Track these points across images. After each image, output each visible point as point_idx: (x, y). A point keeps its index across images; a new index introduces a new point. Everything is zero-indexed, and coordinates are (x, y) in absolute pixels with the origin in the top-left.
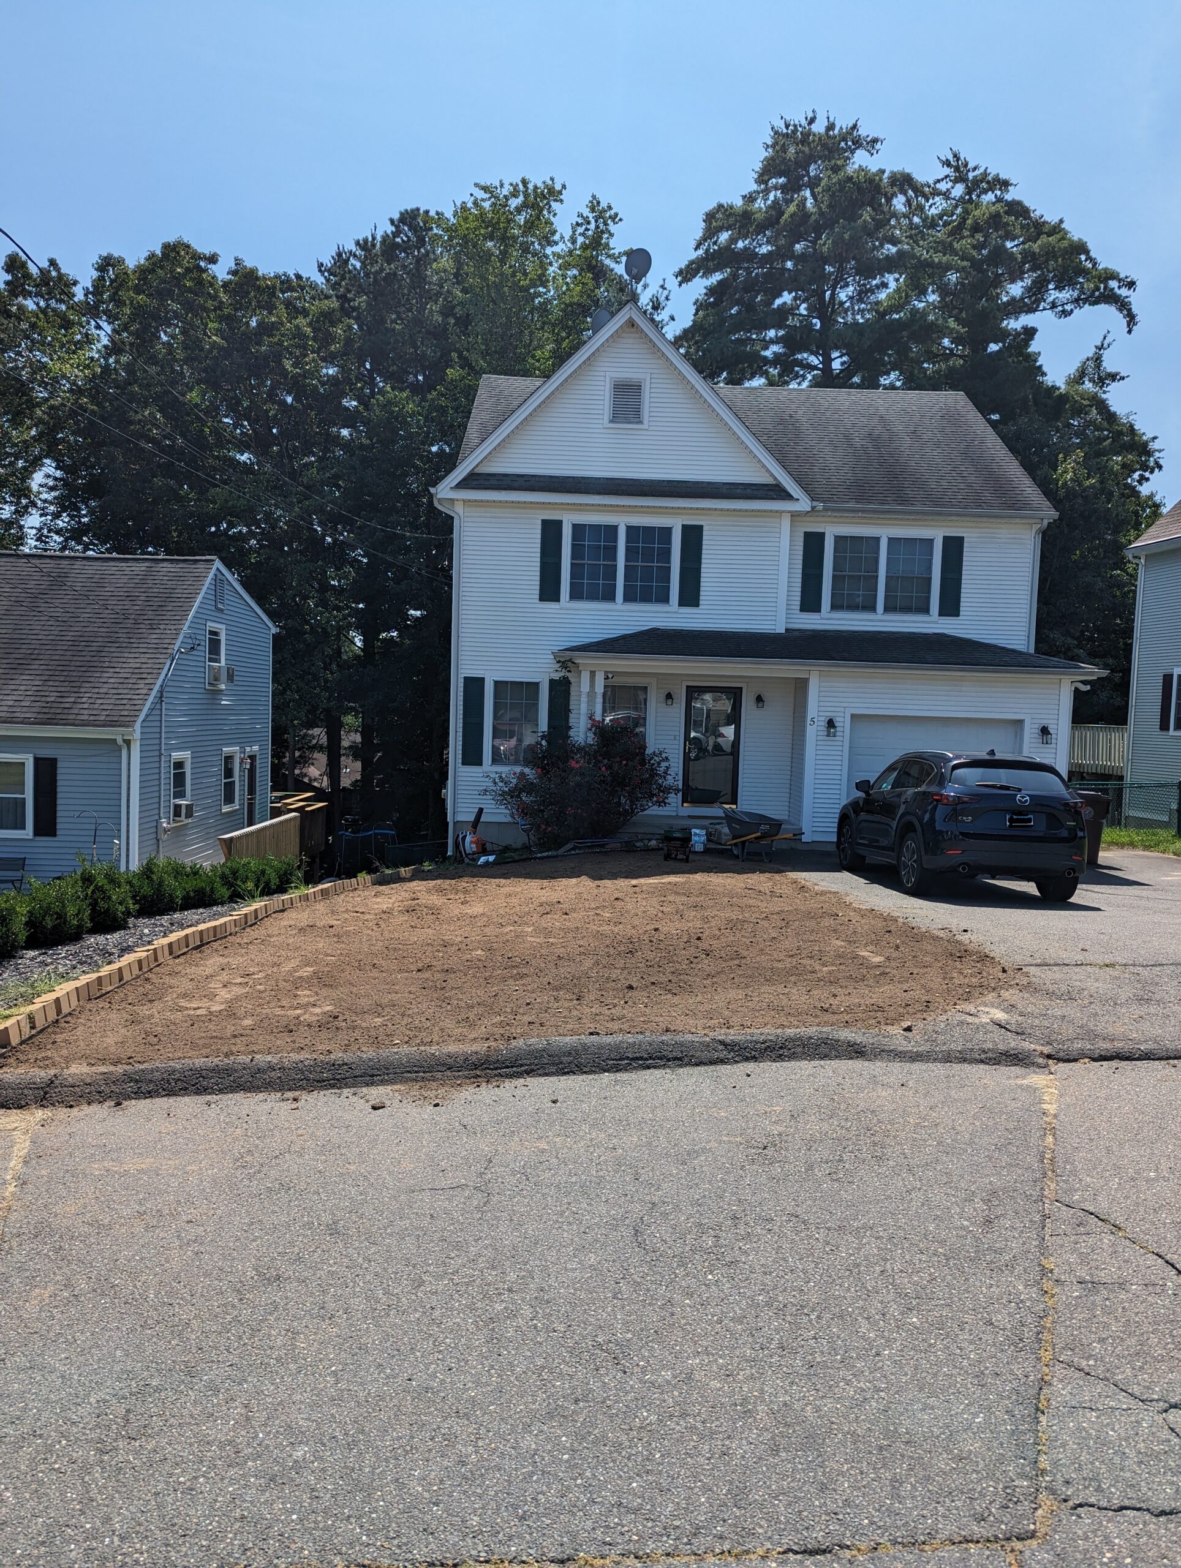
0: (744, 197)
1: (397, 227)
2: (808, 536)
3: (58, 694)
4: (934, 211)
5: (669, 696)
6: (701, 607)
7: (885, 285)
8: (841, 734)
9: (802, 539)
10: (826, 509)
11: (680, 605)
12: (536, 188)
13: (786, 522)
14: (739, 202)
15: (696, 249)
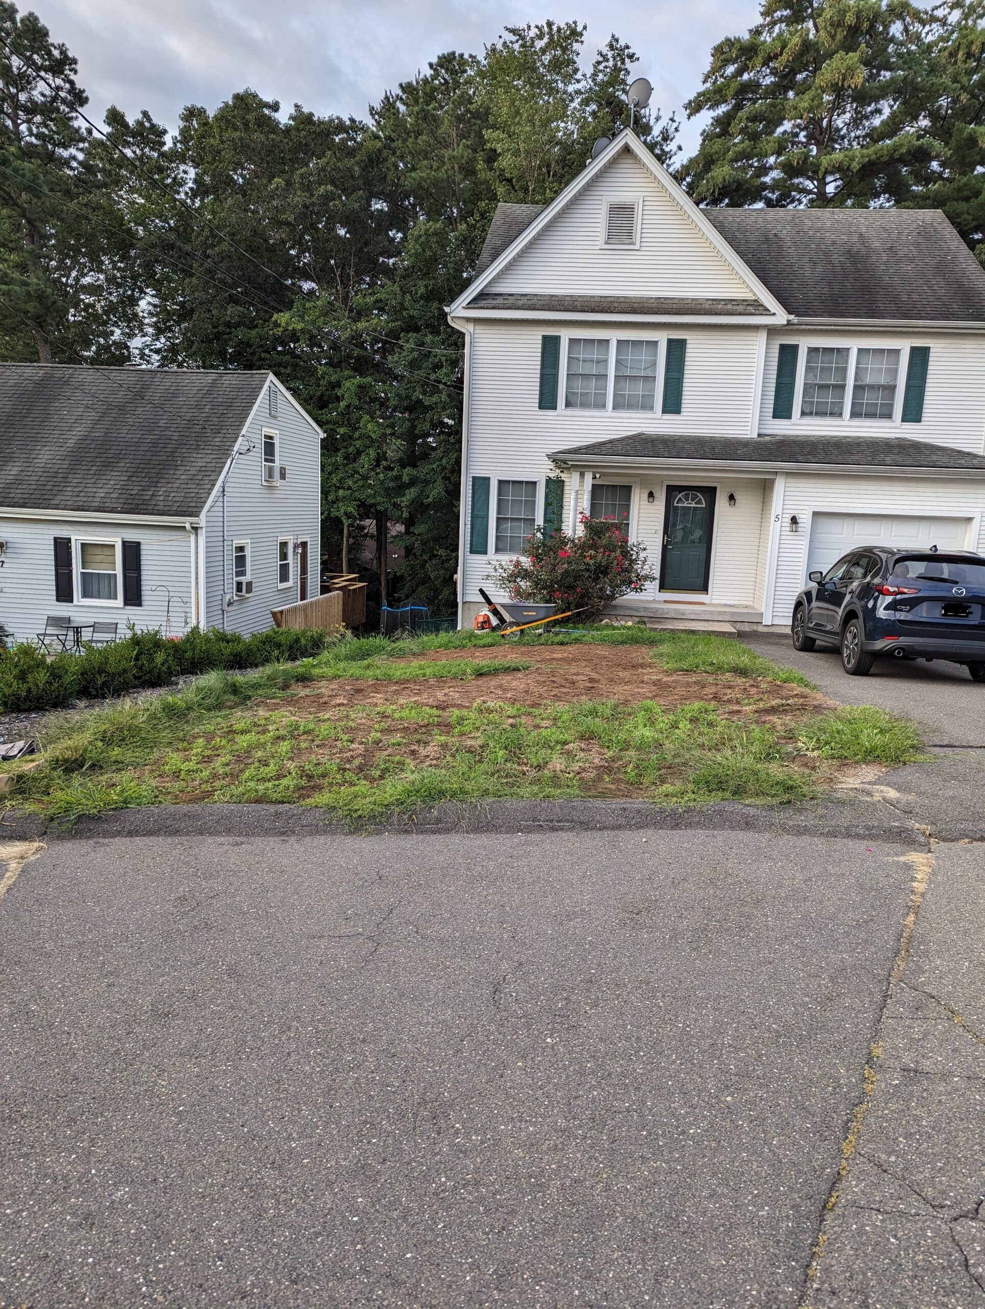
0: (750, 31)
1: (435, 70)
2: (783, 347)
3: (140, 488)
4: (930, 38)
5: (651, 494)
6: (682, 414)
7: (879, 111)
8: (802, 529)
9: (777, 351)
10: (801, 323)
11: (664, 412)
12: (559, 29)
13: (762, 337)
14: (746, 36)
15: (704, 82)
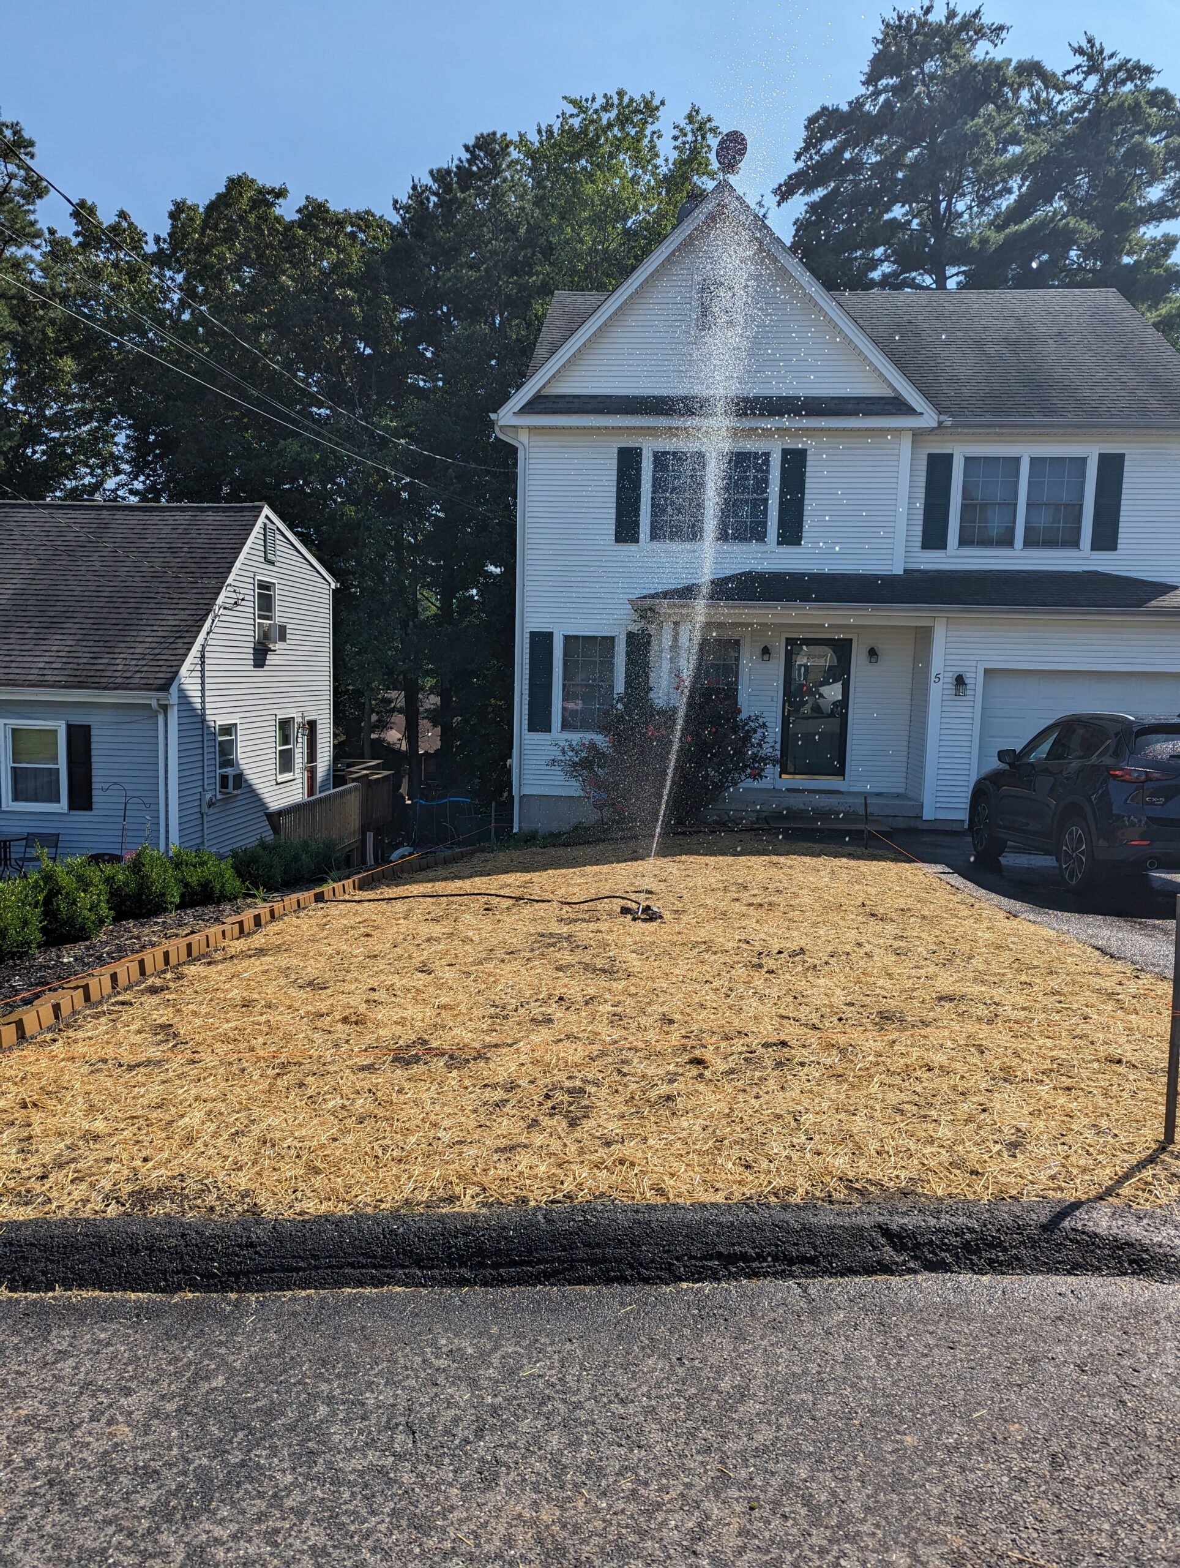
0: (851, 102)
1: (472, 153)
2: (932, 459)
3: (91, 655)
4: (1063, 107)
5: (766, 651)
6: (803, 545)
7: (1006, 191)
8: (972, 693)
9: (925, 463)
10: (955, 426)
11: (779, 543)
13: (906, 444)
